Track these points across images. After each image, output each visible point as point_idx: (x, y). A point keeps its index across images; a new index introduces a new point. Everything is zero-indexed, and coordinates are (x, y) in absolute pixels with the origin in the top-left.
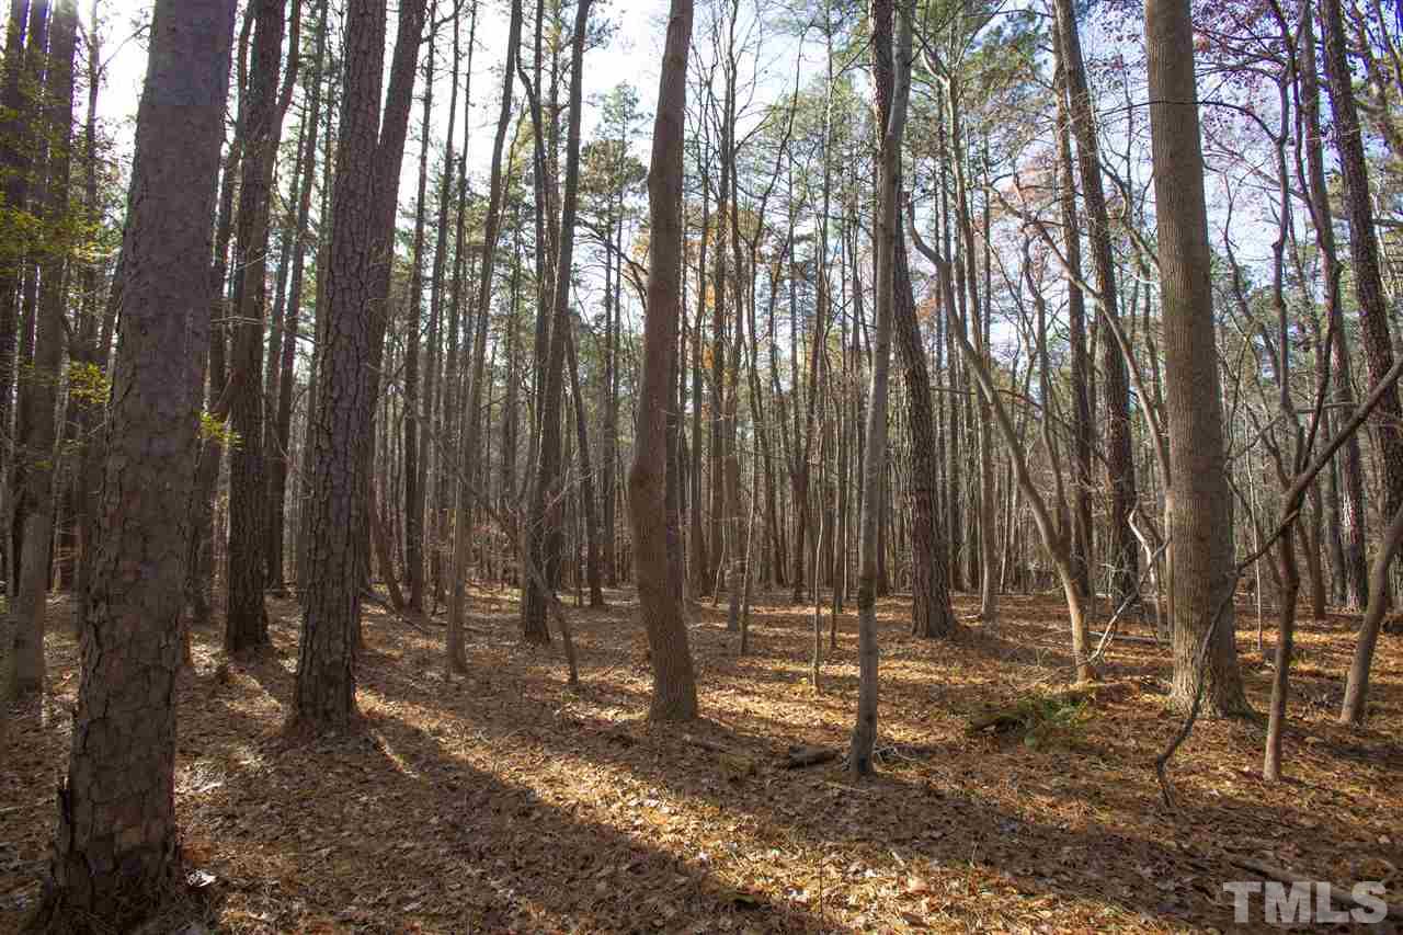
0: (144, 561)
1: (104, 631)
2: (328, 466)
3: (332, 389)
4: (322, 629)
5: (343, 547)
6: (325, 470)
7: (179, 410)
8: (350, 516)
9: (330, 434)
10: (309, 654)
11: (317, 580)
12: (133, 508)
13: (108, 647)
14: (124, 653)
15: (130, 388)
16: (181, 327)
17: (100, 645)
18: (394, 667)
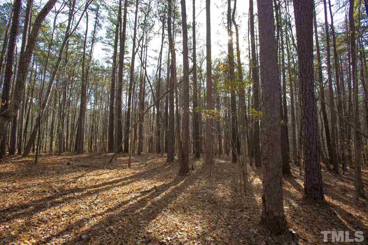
0: (273, 151)
1: (267, 165)
2: (308, 127)
3: (306, 106)
4: (311, 173)
5: (315, 150)
6: (307, 128)
7: (276, 116)
8: (316, 141)
9: (307, 119)
10: (308, 180)
11: (308, 159)
12: (270, 139)
13: (268, 169)
14: (271, 171)
15: (266, 113)
16: (274, 97)
17: (267, 169)
18: (333, 189)
